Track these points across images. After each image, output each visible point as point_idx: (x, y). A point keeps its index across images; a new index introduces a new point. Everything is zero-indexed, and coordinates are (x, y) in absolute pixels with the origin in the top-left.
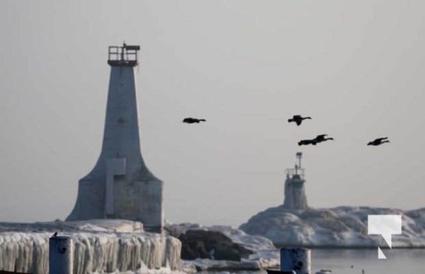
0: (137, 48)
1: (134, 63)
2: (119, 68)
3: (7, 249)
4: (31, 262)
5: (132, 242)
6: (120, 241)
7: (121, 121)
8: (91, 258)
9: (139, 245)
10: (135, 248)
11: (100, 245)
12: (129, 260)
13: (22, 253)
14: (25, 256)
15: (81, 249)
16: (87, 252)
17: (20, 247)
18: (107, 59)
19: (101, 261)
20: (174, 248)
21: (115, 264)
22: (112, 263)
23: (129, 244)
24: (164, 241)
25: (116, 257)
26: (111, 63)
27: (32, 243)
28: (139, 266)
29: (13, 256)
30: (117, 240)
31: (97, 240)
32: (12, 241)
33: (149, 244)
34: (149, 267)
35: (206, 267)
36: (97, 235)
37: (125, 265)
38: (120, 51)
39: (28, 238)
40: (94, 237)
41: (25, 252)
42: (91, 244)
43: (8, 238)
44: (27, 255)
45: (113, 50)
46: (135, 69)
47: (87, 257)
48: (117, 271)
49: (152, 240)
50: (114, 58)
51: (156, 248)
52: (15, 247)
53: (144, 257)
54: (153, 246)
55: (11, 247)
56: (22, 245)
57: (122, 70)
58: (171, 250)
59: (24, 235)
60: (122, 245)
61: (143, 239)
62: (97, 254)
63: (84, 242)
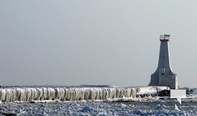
0: (169, 36)
1: (167, 40)
2: (163, 42)
3: (82, 92)
4: (89, 95)
5: (120, 90)
6: (117, 90)
7: (164, 57)
8: (108, 94)
9: (122, 91)
10: (121, 92)
11: (110, 91)
12: (119, 95)
13: (86, 93)
14: (87, 94)
15: (104, 92)
16: (106, 93)
17: (86, 91)
18: (160, 39)
19: (111, 95)
20: (133, 92)
21: (115, 96)
22: (114, 96)
23: (119, 90)
24: (130, 90)
25: (115, 94)
26: (161, 40)
27: (89, 90)
28: (122, 97)
29: (84, 94)
30: (116, 89)
31: (109, 90)
32: (83, 90)
33: (126, 91)
34: (126, 97)
35: (166, 98)
36: (110, 88)
37: (118, 96)
38: (164, 37)
39: (88, 89)
40: (108, 89)
41: (87, 93)
42: (108, 91)
43: (82, 89)
44: (88, 93)
45: (162, 36)
46: (168, 42)
47: (106, 94)
48: (116, 98)
49: (127, 90)
50: (162, 39)
51: (128, 92)
52: (84, 91)
53: (124, 94)
54: (127, 91)
55: (83, 91)
56: (87, 91)
57: (164, 42)
58: (133, 93)
59: (87, 88)
60: (117, 91)
61: (124, 90)
62: (109, 93)
63: (105, 90)
